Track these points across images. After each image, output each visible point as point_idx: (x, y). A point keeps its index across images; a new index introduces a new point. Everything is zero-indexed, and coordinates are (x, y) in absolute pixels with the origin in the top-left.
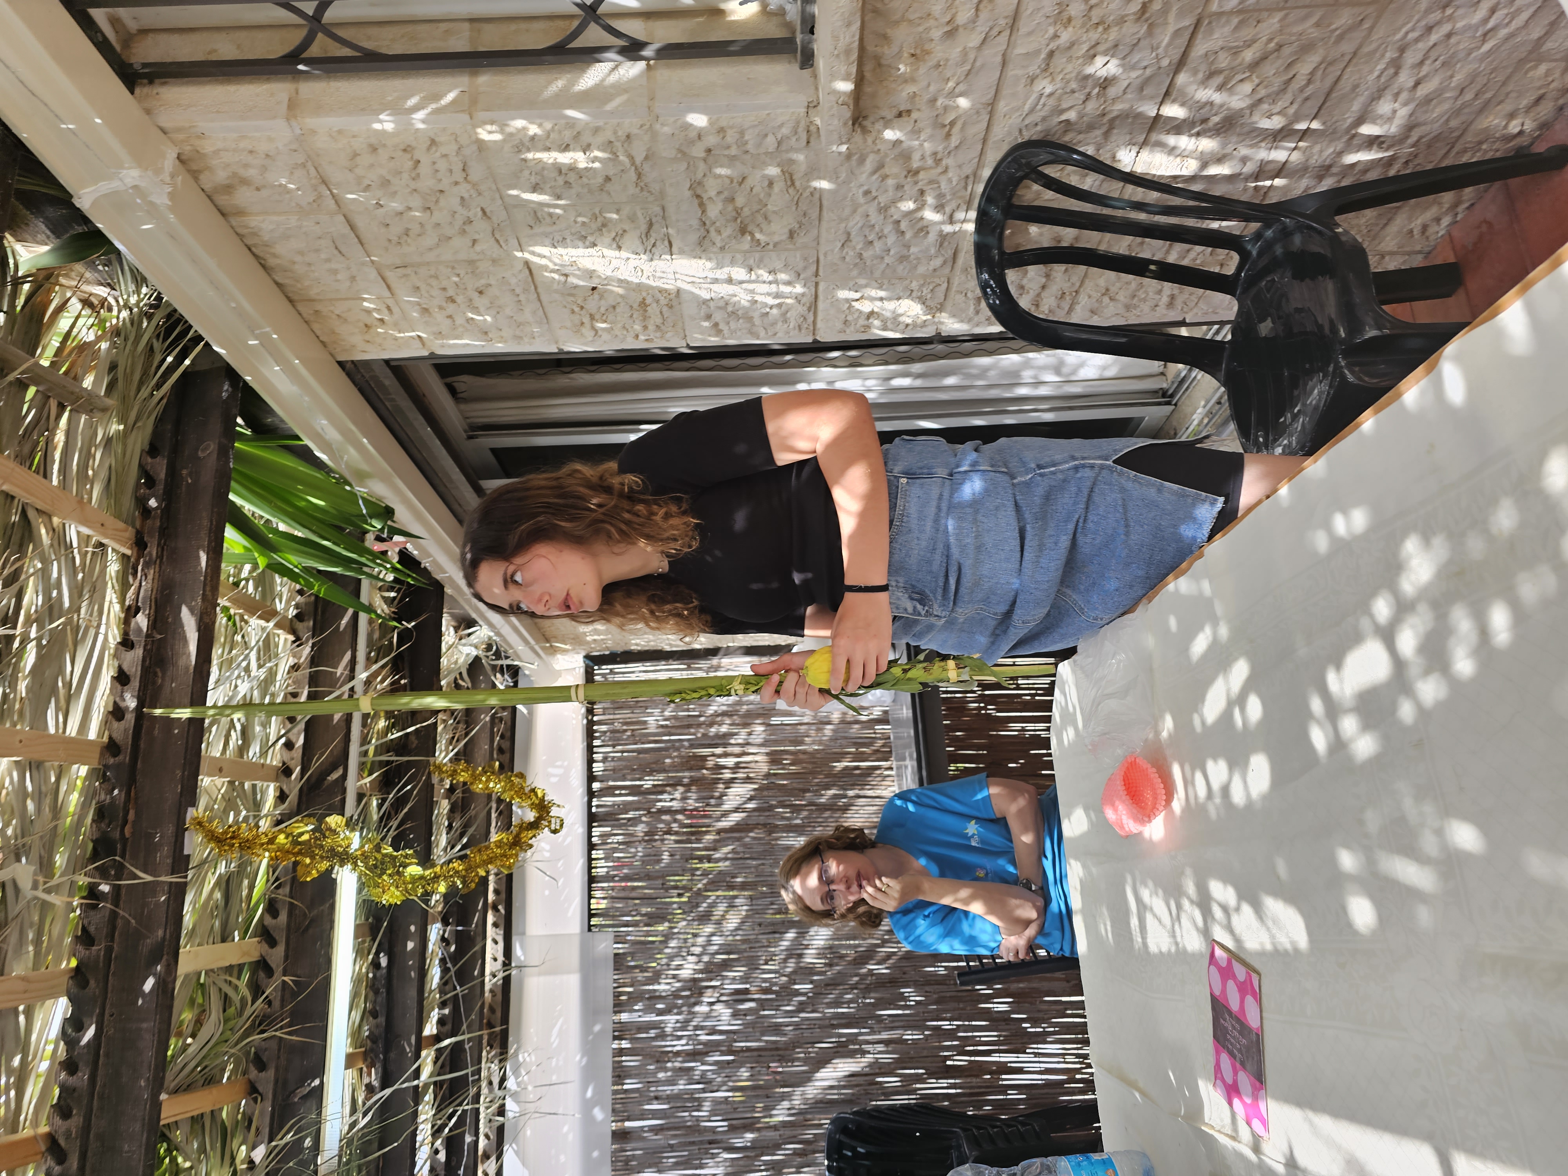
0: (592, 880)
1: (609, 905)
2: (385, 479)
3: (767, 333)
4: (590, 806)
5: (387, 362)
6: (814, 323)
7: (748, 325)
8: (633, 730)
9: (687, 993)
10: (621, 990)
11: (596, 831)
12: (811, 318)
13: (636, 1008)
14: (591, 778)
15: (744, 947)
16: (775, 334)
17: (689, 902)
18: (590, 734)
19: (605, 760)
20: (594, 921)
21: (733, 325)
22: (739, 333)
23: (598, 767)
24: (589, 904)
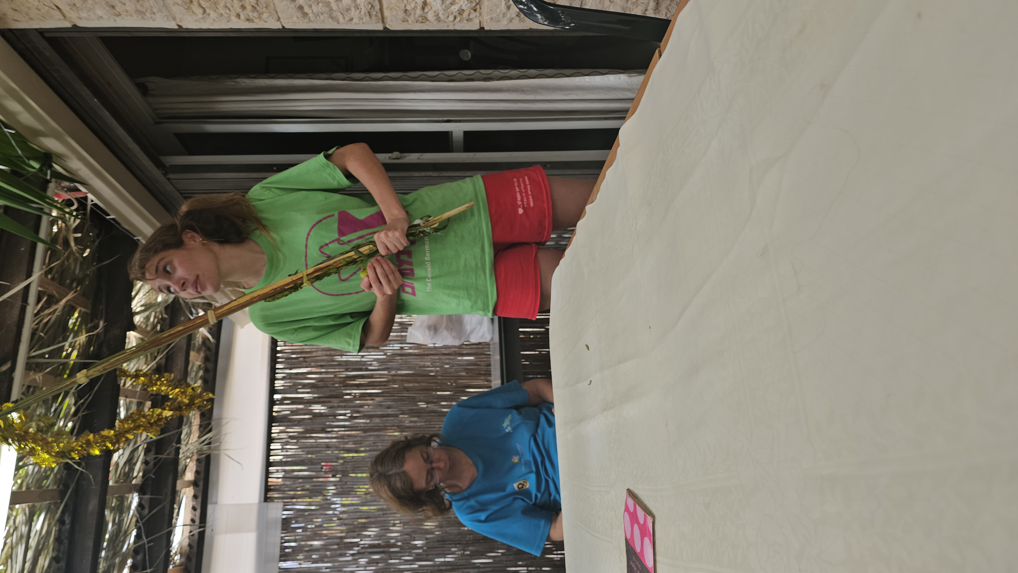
0: (269, 464)
1: (282, 483)
2: (57, 137)
3: (344, 18)
4: (270, 411)
5: (41, 32)
6: (381, 9)
7: (327, 9)
8: (304, 358)
9: (335, 547)
10: (286, 544)
11: (275, 430)
12: (377, 7)
13: (299, 557)
14: (272, 391)
15: (377, 513)
16: (351, 19)
17: (340, 481)
18: (273, 360)
19: (283, 378)
20: (270, 494)
21: (314, 7)
22: (322, 17)
23: (279, 384)
24: (267, 482)
